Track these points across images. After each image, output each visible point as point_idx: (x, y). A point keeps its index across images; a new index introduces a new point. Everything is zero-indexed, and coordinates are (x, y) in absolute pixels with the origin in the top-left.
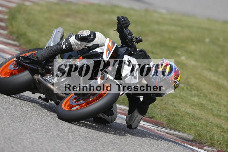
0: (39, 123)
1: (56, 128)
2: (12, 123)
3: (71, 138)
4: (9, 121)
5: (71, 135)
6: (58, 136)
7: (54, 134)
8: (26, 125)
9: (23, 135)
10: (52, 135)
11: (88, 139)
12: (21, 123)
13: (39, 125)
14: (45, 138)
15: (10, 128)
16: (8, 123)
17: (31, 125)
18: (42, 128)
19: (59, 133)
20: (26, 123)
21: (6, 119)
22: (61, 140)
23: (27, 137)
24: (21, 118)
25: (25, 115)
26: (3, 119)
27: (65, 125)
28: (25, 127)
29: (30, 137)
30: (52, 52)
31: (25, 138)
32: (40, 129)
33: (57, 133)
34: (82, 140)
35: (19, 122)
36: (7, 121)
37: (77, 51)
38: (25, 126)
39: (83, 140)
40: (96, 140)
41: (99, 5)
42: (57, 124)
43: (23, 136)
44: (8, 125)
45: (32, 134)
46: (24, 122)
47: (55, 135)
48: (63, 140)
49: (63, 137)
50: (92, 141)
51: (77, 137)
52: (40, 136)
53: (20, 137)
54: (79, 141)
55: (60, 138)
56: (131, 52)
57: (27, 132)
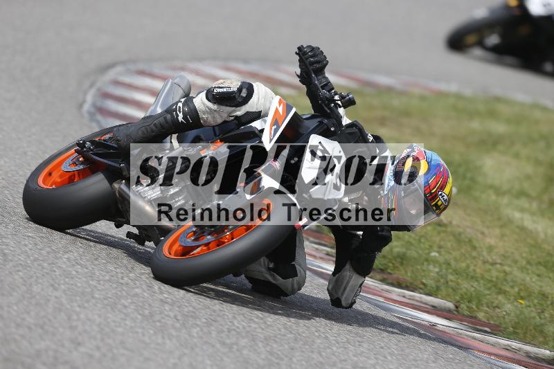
30: (154, 128)
56: (328, 129)
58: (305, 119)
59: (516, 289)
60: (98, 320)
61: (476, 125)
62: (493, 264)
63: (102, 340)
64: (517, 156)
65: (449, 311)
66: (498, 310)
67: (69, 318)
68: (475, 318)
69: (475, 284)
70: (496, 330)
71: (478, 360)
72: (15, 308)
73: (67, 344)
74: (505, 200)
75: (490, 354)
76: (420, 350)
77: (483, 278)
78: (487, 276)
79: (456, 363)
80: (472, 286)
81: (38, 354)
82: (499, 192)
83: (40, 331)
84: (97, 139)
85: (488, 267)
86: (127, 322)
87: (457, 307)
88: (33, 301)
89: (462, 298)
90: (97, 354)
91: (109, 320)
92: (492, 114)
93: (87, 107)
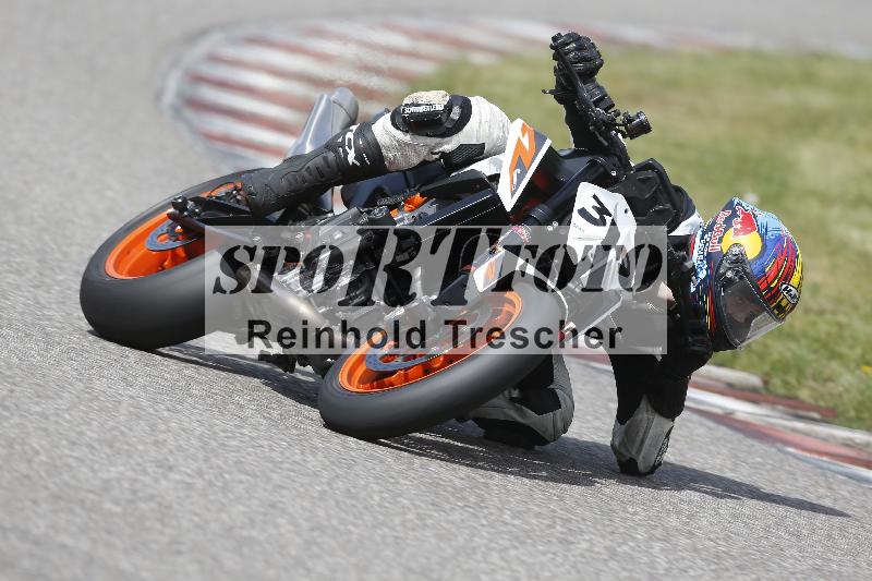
0: (536, 509)
1: (604, 525)
2: (435, 514)
3: (662, 562)
4: (422, 505)
5: (663, 550)
6: (613, 554)
7: (596, 549)
8: (485, 517)
9: (479, 557)
10: (587, 554)
11: (728, 563)
12: (470, 510)
13: (538, 515)
14: (562, 564)
15: (428, 533)
16: (418, 514)
17: (506, 517)
18: (549, 526)
19: (614, 545)
20: (485, 511)
21: (411, 500)
22: (624, 569)
23: (492, 563)
24: (466, 494)
25: (483, 480)
26: (400, 499)
27: (636, 513)
28: (483, 525)
29: (503, 564)
30: (306, 175)
31: (484, 565)
32: (542, 531)
33: (608, 543)
34: (706, 568)
35: (462, 508)
36: (414, 505)
37: (404, 172)
38: (484, 522)
39: (708, 565)
40: (757, 565)
41: (756, 54)
42: (606, 510)
43: (478, 562)
44: (418, 522)
45: (513, 553)
46: (481, 507)
47: (598, 553)
48: (630, 571)
49: (632, 558)
50: (744, 569)
51: (683, 558)
52: (543, 558)
53: (465, 566)
54: (692, 573)
55: (618, 562)
56: (607, 174)
57: (493, 545)
58: (565, 157)
59: (859, 351)
60: (199, 430)
61: (784, 97)
62: (821, 313)
63: (206, 460)
64: (852, 142)
65: (754, 390)
66: (830, 385)
67: (153, 428)
68: (795, 398)
69: (793, 346)
70: (830, 416)
71: (801, 464)
72: (67, 416)
73: (151, 469)
74: (835, 212)
75: (821, 453)
76: (709, 452)
77: (805, 335)
78: (812, 332)
79: (768, 471)
80: (789, 349)
81: (106, 487)
82: (825, 199)
83: (109, 451)
84: (205, 195)
85: (812, 317)
86: (245, 431)
87: (766, 383)
88: (95, 405)
89: (773, 368)
90: (199, 483)
91: (216, 429)
92: (809, 79)
93: (169, 97)
